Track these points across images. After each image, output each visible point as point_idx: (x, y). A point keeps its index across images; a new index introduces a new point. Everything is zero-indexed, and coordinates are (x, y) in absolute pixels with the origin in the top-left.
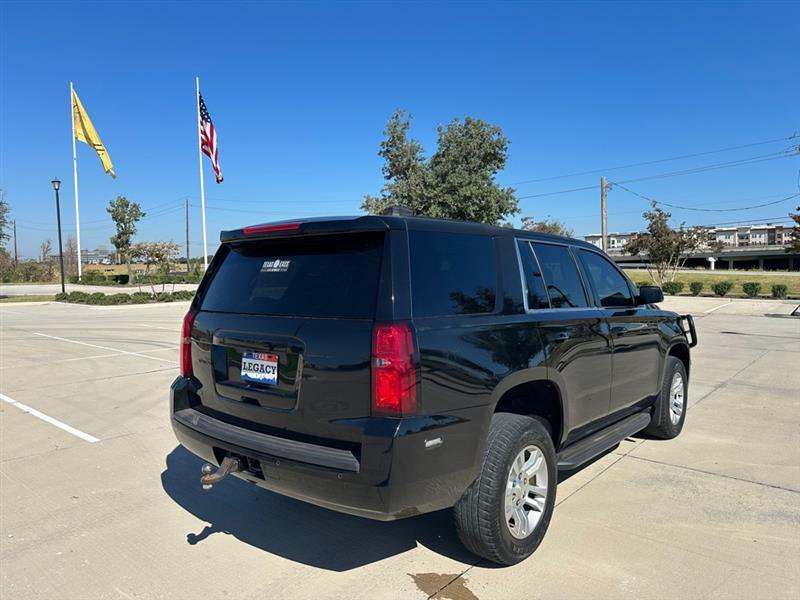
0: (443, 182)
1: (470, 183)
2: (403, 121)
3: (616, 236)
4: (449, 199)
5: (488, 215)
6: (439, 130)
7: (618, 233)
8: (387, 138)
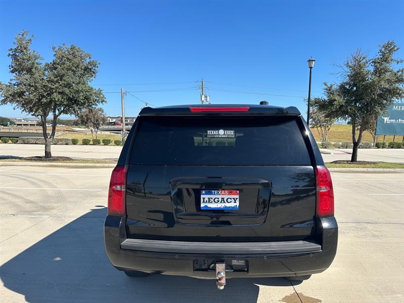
0: (61, 80)
1: (79, 83)
2: (27, 38)
3: (111, 118)
4: (67, 91)
5: (88, 102)
6: (54, 48)
7: (111, 116)
8: (15, 47)
